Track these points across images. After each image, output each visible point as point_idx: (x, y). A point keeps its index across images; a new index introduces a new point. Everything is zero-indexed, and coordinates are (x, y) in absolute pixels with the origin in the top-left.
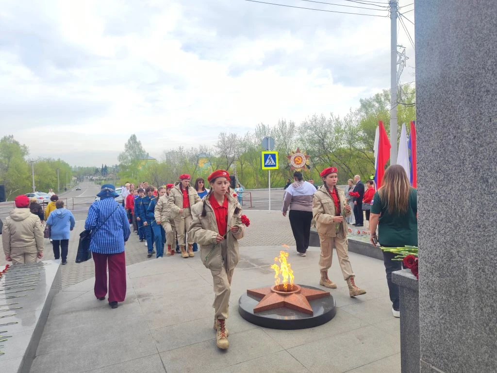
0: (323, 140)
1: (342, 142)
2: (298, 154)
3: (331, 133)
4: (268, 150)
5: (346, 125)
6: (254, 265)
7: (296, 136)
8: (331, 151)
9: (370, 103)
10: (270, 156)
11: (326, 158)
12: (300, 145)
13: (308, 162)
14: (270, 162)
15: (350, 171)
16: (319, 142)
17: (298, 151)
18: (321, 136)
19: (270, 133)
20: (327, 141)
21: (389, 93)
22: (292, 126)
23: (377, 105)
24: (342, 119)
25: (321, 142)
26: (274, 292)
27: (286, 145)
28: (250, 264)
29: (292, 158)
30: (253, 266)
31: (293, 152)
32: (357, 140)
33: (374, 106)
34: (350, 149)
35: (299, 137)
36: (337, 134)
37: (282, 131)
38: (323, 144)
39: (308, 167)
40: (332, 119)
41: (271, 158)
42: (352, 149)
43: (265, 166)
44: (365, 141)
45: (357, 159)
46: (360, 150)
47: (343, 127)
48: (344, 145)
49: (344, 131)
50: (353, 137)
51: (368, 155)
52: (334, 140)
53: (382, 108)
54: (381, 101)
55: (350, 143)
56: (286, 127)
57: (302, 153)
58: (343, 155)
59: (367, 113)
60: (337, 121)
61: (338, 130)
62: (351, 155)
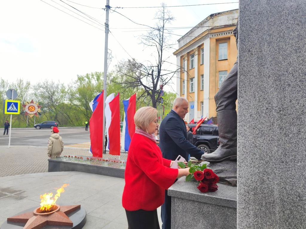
0: (52, 96)
1: (65, 99)
2: (32, 104)
3: (58, 92)
4: (11, 99)
5: (68, 89)
6: (7, 193)
7: (31, 91)
8: (57, 104)
9: (83, 78)
10: (13, 104)
11: (53, 109)
12: (34, 98)
13: (39, 110)
14: (13, 109)
15: (70, 118)
16: (49, 98)
17: (32, 102)
18: (50, 94)
19: (8, 86)
20: (55, 97)
21: (94, 74)
22: (29, 84)
23: (87, 80)
24: (66, 85)
25: (50, 98)
26: (38, 215)
27: (22, 97)
28: (3, 194)
29: (27, 107)
30: (6, 195)
31: (28, 103)
32: (75, 99)
33: (85, 80)
34: (71, 104)
35: (33, 92)
36: (62, 94)
37: (19, 87)
38: (51, 99)
39: (40, 114)
40: (59, 84)
41: (14, 106)
42: (72, 104)
43: (8, 111)
44: (80, 100)
45: (74, 111)
46: (77, 105)
47: (66, 90)
48: (66, 102)
49: (67, 92)
50: (72, 97)
51: (81, 109)
52: (59, 97)
53: (90, 82)
54: (89, 78)
55: (70, 100)
56: (23, 83)
57: (35, 104)
58: (65, 108)
59: (81, 84)
60: (62, 85)
61: (63, 92)
62: (70, 108)
